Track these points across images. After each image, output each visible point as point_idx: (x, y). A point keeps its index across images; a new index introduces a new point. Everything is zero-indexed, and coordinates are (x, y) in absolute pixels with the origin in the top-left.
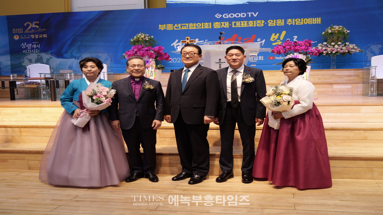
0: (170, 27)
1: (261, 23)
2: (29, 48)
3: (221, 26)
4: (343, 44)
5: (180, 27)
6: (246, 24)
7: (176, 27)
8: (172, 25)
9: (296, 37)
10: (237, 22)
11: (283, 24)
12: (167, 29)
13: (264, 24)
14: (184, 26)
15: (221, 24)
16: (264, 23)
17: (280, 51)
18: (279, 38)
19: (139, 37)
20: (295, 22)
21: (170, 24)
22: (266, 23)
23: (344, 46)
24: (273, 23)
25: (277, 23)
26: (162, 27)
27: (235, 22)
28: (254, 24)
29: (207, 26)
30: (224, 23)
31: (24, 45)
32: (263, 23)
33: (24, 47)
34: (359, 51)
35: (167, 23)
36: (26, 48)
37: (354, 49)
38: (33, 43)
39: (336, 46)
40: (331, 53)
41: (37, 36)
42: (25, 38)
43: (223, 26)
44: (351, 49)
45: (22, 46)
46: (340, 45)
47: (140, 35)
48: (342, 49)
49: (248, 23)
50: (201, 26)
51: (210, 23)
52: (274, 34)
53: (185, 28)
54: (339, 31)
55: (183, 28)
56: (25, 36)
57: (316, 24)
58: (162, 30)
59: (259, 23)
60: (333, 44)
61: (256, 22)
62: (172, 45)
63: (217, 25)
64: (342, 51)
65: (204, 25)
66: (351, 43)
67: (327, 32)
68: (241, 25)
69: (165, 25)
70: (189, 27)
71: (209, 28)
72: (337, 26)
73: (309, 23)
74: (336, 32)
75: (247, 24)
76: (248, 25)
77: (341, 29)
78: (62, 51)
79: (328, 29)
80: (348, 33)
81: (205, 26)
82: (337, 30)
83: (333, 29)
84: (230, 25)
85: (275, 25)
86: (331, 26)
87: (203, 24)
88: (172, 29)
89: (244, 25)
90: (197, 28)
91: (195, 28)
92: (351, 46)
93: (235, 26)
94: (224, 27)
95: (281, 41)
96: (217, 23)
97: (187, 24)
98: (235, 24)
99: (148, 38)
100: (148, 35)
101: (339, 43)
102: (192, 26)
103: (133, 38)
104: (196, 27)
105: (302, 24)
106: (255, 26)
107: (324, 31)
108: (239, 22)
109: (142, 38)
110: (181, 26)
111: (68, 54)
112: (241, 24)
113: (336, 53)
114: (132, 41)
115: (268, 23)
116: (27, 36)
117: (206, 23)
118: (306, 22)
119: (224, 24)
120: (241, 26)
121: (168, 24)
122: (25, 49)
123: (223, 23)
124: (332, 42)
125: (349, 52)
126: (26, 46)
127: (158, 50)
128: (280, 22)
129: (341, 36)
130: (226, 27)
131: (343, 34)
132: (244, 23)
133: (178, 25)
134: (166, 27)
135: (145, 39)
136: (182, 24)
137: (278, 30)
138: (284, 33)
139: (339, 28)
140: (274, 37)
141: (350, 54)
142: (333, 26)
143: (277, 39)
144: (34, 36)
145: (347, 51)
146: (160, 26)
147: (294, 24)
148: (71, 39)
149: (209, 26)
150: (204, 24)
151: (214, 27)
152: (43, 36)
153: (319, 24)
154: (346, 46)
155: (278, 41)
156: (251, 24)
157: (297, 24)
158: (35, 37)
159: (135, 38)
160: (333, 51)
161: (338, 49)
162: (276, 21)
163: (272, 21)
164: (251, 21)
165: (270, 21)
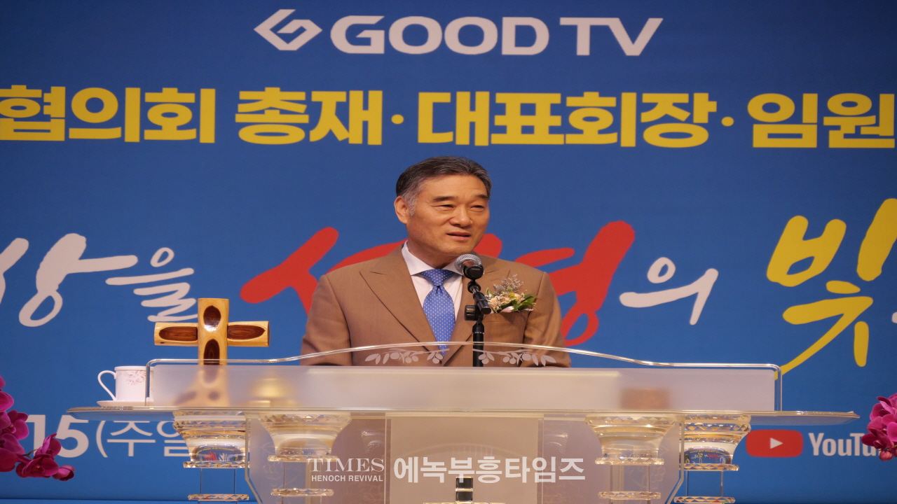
1: (683, 115)
3: (307, 128)
6: (544, 120)
10: (463, 98)
11: (883, 132)
13: (713, 124)
15: (314, 110)
16: (714, 119)
18: (844, 265)
22: (728, 121)
24: (796, 118)
25: (828, 121)
27: (444, 97)
28: (615, 127)
29: (173, 115)
30: (340, 96)
32: (705, 120)
43: (328, 123)
49: (560, 110)
51: (208, 97)
52: (798, 225)
59: (667, 119)
61: (642, 107)
63: (270, 116)
65: (145, 107)
68: (495, 129)
71: (190, 135)
75: (557, 121)
76: (566, 128)
81: (154, 115)
84: (398, 119)
85: (809, 140)
87: (133, 94)
89: (528, 130)
90: (76, 133)
91: (56, 132)
93: (445, 137)
94: (341, 134)
95: (865, 287)
96: (272, 96)
98: (445, 117)
102: (28, 114)
104: (71, 120)
106: (629, 140)
108: (483, 98)
112: (499, 120)
115: (746, 124)
117: (170, 94)
119: (343, 112)
120: (498, 139)
123: (328, 99)
128: (860, 121)
130: (355, 138)
132: (528, 109)
143: (831, 273)
149: (195, 123)
150: (150, 97)
151: (247, 135)
155: (833, 286)
156: (593, 119)
162: (823, 111)
163: (787, 106)
164: (591, 98)
165: (771, 108)
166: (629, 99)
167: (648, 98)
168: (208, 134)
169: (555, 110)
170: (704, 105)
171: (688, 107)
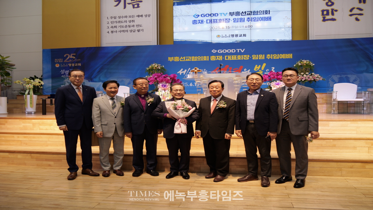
0: (177, 59)
2: (67, 74)
3: (216, 59)
4: (309, 74)
5: (184, 59)
6: (235, 58)
7: (182, 59)
8: (178, 58)
9: (273, 68)
10: (229, 56)
11: (263, 58)
12: (175, 61)
13: (249, 57)
14: (188, 58)
15: (217, 57)
17: (266, 79)
18: (260, 69)
19: (153, 66)
20: (273, 57)
21: (177, 57)
22: (250, 57)
23: (311, 76)
24: (256, 57)
26: (170, 59)
27: (227, 56)
28: (241, 58)
29: (205, 58)
30: (219, 56)
31: (63, 72)
33: (63, 73)
34: (322, 79)
35: (174, 56)
36: (65, 74)
37: (318, 78)
38: (70, 70)
39: (305, 76)
40: (301, 80)
41: (73, 65)
42: (64, 66)
43: (218, 58)
44: (316, 78)
45: (62, 72)
46: (308, 74)
47: (154, 65)
48: (309, 78)
49: (237, 57)
50: (201, 59)
51: (208, 57)
52: (256, 66)
53: (189, 60)
54: (306, 64)
55: (187, 60)
56: (64, 64)
57: (289, 58)
58: (171, 61)
59: (245, 57)
60: (302, 74)
61: (243, 56)
62: (178, 73)
63: (213, 58)
64: (309, 79)
65: (203, 58)
66: (316, 73)
67: (298, 65)
68: (231, 59)
69: (173, 58)
70: (191, 59)
71: (207, 60)
72: (305, 60)
73: (283, 58)
74: (305, 65)
76: (237, 58)
77: (308, 63)
78: (92, 77)
79: (298, 63)
80: (313, 66)
81: (204, 58)
82: (305, 63)
83: (302, 63)
84: (223, 58)
85: (257, 59)
86: (301, 60)
87: (202, 57)
88: (179, 61)
89: (234, 59)
90: (198, 60)
91: (196, 60)
92: (316, 76)
93: (227, 59)
94: (219, 59)
95: (262, 71)
96: (213, 56)
97: (190, 57)
98: (227, 58)
99: (160, 67)
100: (160, 65)
101: (307, 73)
102: (194, 59)
103: (148, 67)
104: (197, 59)
105: (278, 58)
106: (242, 59)
107: (295, 64)
108: (230, 56)
109: (156, 68)
110: (186, 58)
111: (97, 79)
113: (305, 80)
114: (148, 69)
115: (252, 57)
116: (65, 65)
117: (205, 57)
118: (281, 57)
119: (219, 58)
120: (232, 59)
121: (176, 57)
122: (63, 75)
123: (218, 57)
124: (301, 72)
125: (314, 80)
126: (64, 72)
127: (173, 77)
128: (262, 57)
129: (309, 68)
130: (220, 60)
131: (310, 66)
132: (234, 57)
133: (183, 58)
134: (174, 59)
135: (158, 68)
136: (186, 57)
137: (260, 62)
138: (264, 65)
139: (306, 62)
140: (256, 68)
141: (315, 81)
142: (302, 60)
143: (259, 69)
144: (71, 64)
145: (313, 79)
146: (169, 58)
147: (272, 58)
148: (100, 67)
149: (207, 59)
151: (211, 60)
152: (78, 65)
153: (291, 58)
154: (312, 75)
155: (260, 71)
156: (239, 57)
157: (274, 58)
158: (72, 66)
159: (150, 67)
160: (302, 79)
161: (306, 78)
162: (258, 56)
163: (255, 56)
164: (239, 56)
165: (254, 56)
166: (242, 56)
167: (244, 56)
168: (208, 60)
169: (236, 57)
170: (248, 56)
171: (247, 56)
